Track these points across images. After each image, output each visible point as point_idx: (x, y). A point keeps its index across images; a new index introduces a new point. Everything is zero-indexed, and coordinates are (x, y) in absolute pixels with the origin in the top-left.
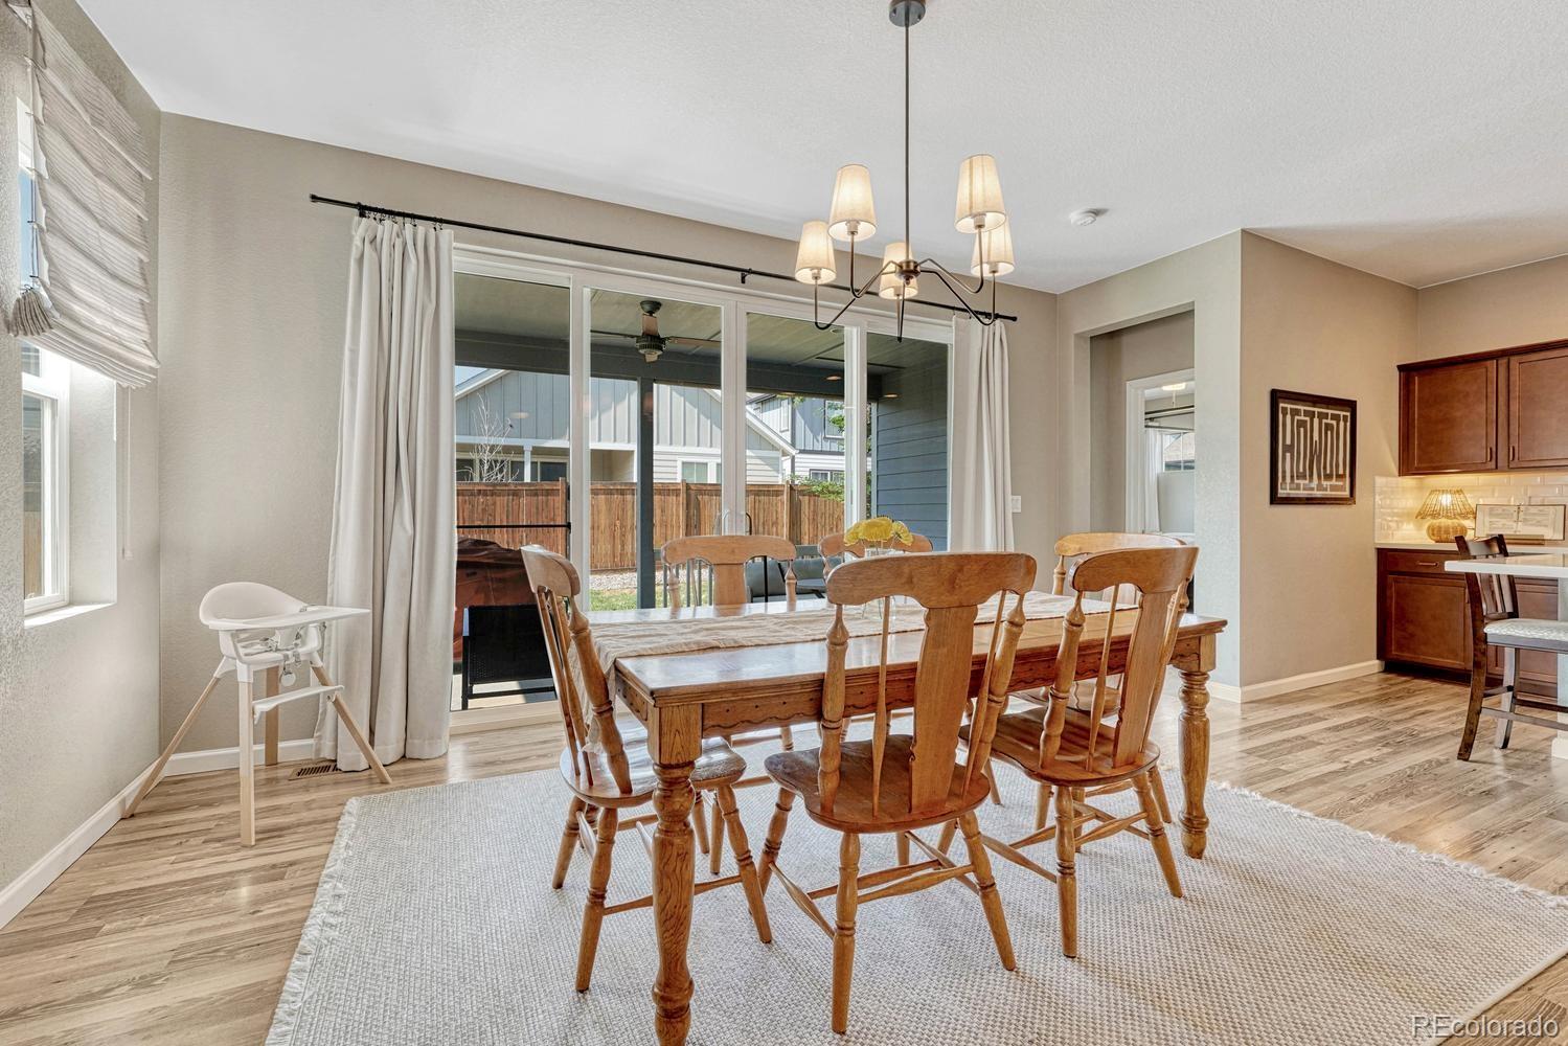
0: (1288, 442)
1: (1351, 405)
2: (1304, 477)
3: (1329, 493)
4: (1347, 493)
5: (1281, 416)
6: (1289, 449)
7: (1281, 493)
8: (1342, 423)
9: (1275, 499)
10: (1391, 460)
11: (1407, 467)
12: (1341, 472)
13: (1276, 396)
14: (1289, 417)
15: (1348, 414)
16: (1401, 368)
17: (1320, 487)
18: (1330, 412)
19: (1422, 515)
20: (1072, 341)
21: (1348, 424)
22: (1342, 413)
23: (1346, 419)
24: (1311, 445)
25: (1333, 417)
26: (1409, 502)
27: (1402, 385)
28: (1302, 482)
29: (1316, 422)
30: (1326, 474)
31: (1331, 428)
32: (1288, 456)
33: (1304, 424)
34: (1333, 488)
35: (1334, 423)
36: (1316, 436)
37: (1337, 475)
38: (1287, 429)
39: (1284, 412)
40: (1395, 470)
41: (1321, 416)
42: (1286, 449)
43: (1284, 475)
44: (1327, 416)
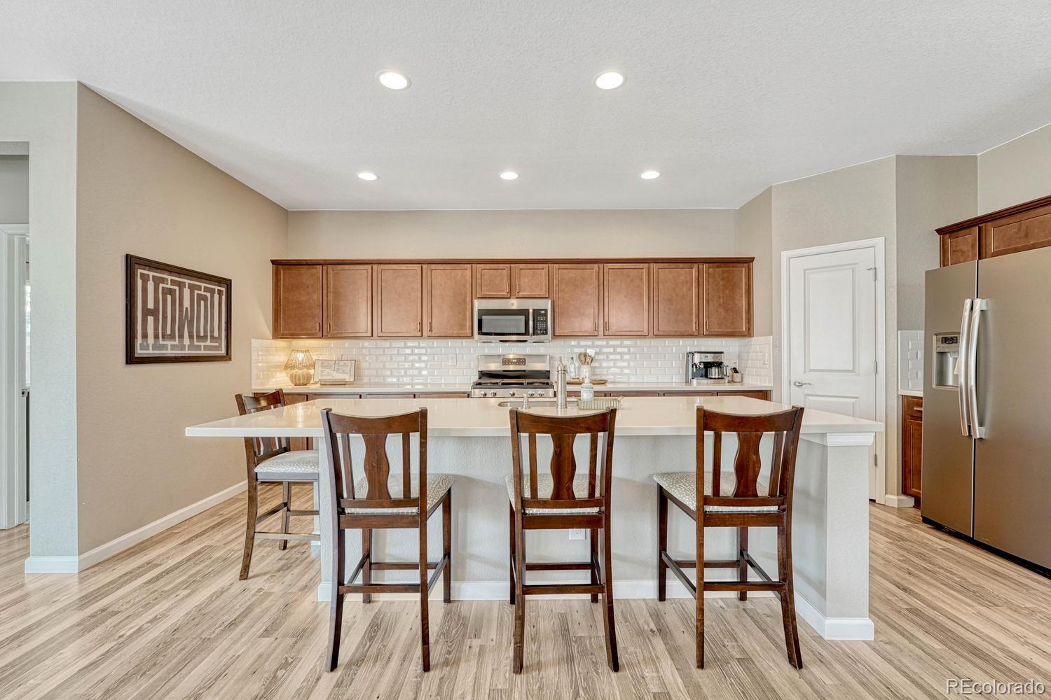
0: (151, 305)
1: (227, 283)
2: (172, 337)
3: (202, 352)
4: (223, 352)
5: (139, 282)
6: (154, 313)
7: (139, 352)
8: (216, 296)
9: (131, 359)
10: (266, 327)
11: (277, 333)
12: (216, 334)
13: (132, 263)
14: (151, 285)
15: (224, 289)
16: (274, 262)
17: (191, 347)
18: (203, 285)
19: (288, 367)
21: (224, 298)
22: (217, 288)
23: (220, 292)
24: (181, 311)
25: (206, 289)
26: (281, 358)
27: (276, 275)
28: (169, 343)
29: (187, 292)
30: (199, 337)
31: (205, 298)
32: (150, 319)
33: (171, 292)
34: (206, 348)
35: (208, 295)
36: (187, 304)
37: (212, 337)
38: (148, 294)
39: (145, 279)
40: (269, 333)
41: (192, 288)
42: (147, 312)
43: (145, 336)
44: (199, 288)
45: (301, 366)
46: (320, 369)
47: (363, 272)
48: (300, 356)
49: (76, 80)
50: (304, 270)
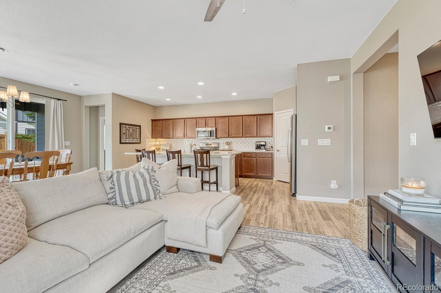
0: (124, 132)
1: (140, 126)
2: (128, 138)
3: (134, 142)
4: (139, 142)
5: (122, 128)
6: (125, 134)
7: (122, 141)
8: (137, 129)
9: (121, 143)
10: (149, 135)
11: (152, 137)
12: (137, 138)
13: (121, 124)
14: (124, 128)
16: (152, 120)
17: (132, 141)
18: (134, 127)
19: (155, 145)
20: (84, 107)
21: (139, 129)
22: (137, 128)
23: (138, 129)
24: (130, 133)
25: (135, 128)
26: (154, 143)
27: (152, 123)
28: (127, 140)
29: (131, 129)
30: (133, 138)
31: (135, 130)
32: (124, 135)
33: (128, 129)
34: (135, 141)
35: (136, 129)
36: (131, 132)
37: (136, 138)
38: (124, 130)
39: (123, 127)
40: (151, 138)
41: (132, 128)
42: (123, 134)
43: (123, 138)
44: (134, 128)
45: (158, 145)
46: (162, 146)
47: (171, 121)
48: (158, 143)
49: (111, 93)
50: (158, 122)
